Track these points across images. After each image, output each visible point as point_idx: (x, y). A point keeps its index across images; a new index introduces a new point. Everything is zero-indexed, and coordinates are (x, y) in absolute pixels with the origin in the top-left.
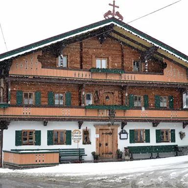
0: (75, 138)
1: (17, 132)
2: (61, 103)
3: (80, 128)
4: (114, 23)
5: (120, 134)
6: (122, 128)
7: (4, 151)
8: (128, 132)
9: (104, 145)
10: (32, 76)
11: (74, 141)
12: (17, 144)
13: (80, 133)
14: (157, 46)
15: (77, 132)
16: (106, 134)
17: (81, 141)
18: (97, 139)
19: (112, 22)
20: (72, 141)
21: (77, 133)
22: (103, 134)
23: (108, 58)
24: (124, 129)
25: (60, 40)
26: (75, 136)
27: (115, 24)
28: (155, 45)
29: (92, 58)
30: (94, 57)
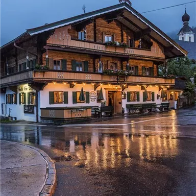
1: (50, 93)
2: (81, 70)
3: (95, 90)
4: (126, 7)
6: (123, 91)
7: (41, 109)
10: (64, 45)
13: (95, 94)
14: (152, 28)
15: (93, 93)
17: (96, 100)
19: (124, 7)
20: (90, 100)
23: (113, 35)
26: (92, 96)
29: (102, 35)
30: (104, 33)
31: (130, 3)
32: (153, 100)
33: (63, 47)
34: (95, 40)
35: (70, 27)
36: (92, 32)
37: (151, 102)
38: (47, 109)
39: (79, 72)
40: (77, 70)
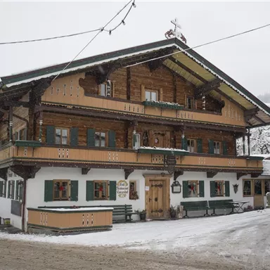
0: (120, 191)
1: (47, 183)
2: (103, 145)
3: (126, 178)
4: (176, 45)
5: (172, 187)
6: (175, 179)
7: (28, 209)
8: (181, 184)
9: (154, 201)
10: (71, 105)
11: (120, 196)
12: (46, 200)
13: (127, 185)
14: (222, 79)
15: (122, 183)
16: (156, 186)
17: (128, 195)
18: (147, 193)
19: (174, 44)
20: (117, 194)
21: (123, 185)
22: (152, 186)
23: (159, 91)
24: (177, 180)
25: (114, 59)
26: (121, 189)
27: (178, 47)
28: (220, 77)
29: (141, 89)
30: (143, 87)
31: (184, 39)
32: (228, 194)
33: (70, 107)
34: (128, 98)
35: (83, 76)
36: (125, 84)
37: (225, 198)
38: (40, 210)
39: (100, 149)
40: (97, 145)
